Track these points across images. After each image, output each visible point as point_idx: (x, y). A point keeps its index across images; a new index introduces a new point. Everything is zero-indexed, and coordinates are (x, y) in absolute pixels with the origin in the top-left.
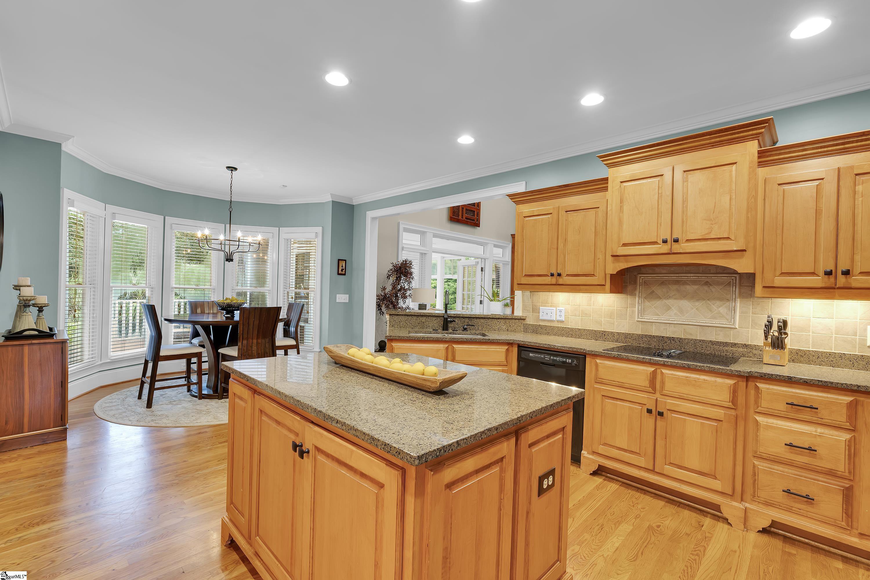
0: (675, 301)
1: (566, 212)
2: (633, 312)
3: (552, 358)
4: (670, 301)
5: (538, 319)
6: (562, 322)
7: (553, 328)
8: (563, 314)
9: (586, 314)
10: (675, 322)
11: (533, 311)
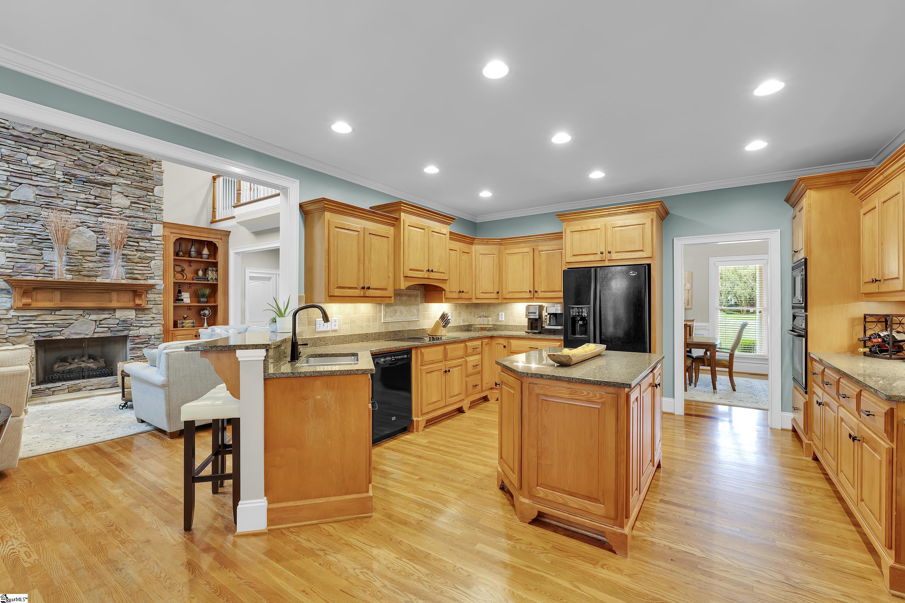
0: (399, 307)
1: (369, 234)
2: (381, 316)
3: (396, 357)
4: (397, 307)
5: (315, 332)
6: (336, 331)
7: (330, 338)
8: (337, 323)
9: (354, 321)
10: (400, 321)
11: (309, 324)
